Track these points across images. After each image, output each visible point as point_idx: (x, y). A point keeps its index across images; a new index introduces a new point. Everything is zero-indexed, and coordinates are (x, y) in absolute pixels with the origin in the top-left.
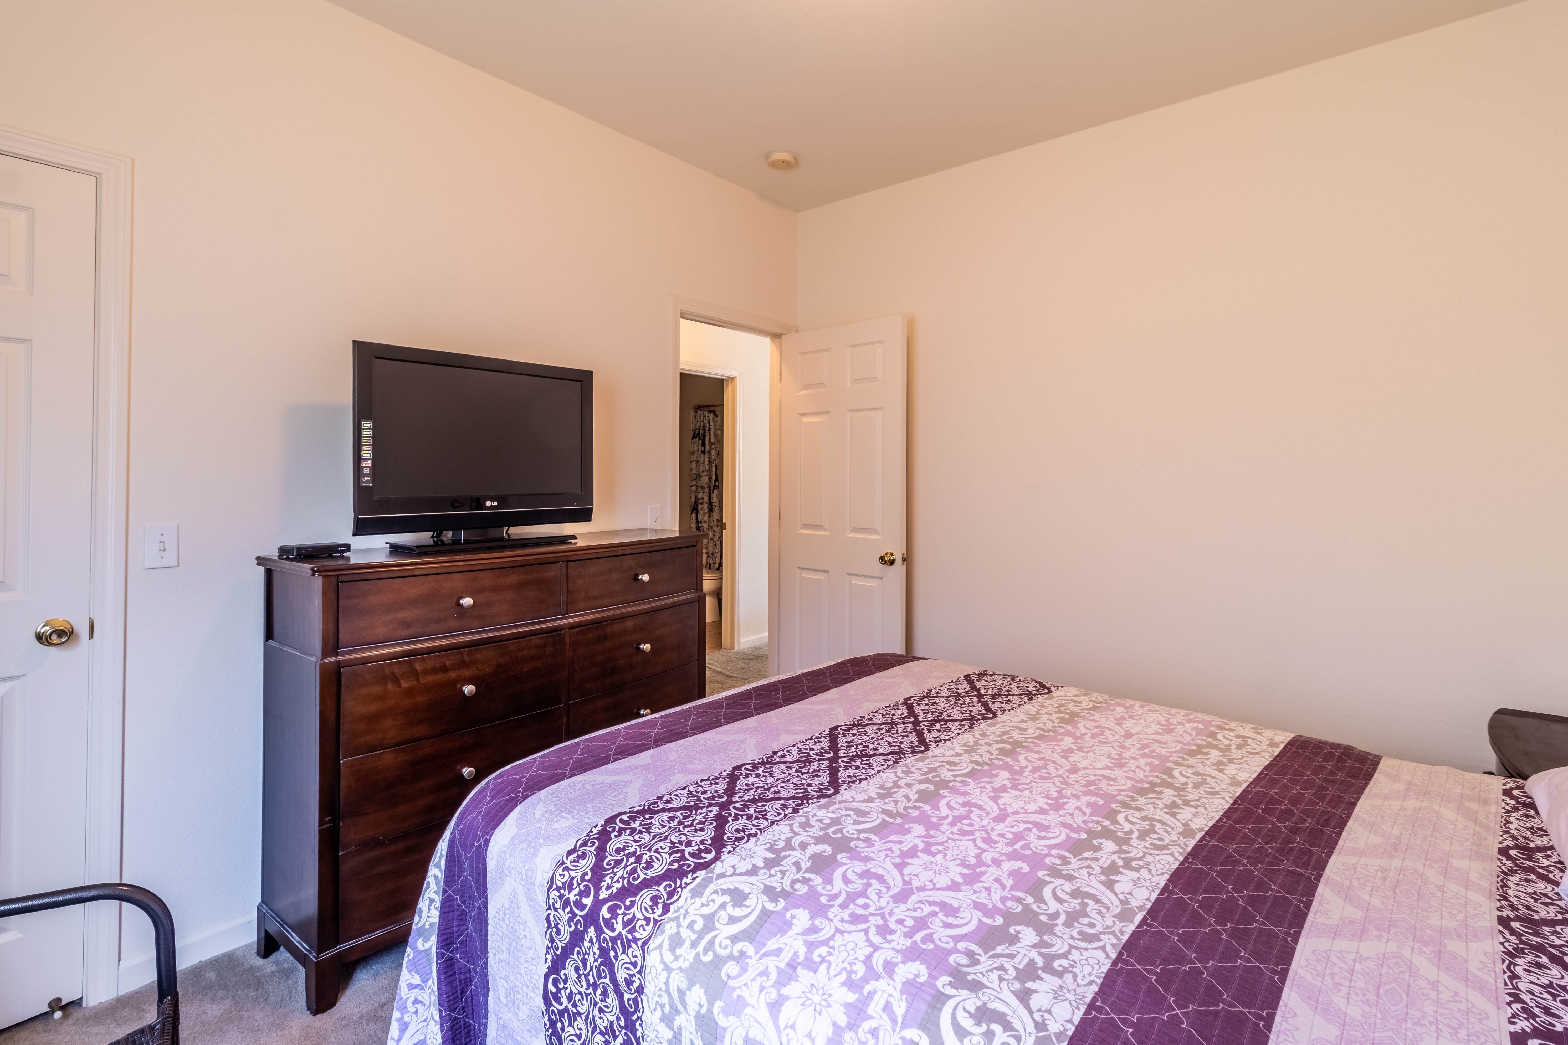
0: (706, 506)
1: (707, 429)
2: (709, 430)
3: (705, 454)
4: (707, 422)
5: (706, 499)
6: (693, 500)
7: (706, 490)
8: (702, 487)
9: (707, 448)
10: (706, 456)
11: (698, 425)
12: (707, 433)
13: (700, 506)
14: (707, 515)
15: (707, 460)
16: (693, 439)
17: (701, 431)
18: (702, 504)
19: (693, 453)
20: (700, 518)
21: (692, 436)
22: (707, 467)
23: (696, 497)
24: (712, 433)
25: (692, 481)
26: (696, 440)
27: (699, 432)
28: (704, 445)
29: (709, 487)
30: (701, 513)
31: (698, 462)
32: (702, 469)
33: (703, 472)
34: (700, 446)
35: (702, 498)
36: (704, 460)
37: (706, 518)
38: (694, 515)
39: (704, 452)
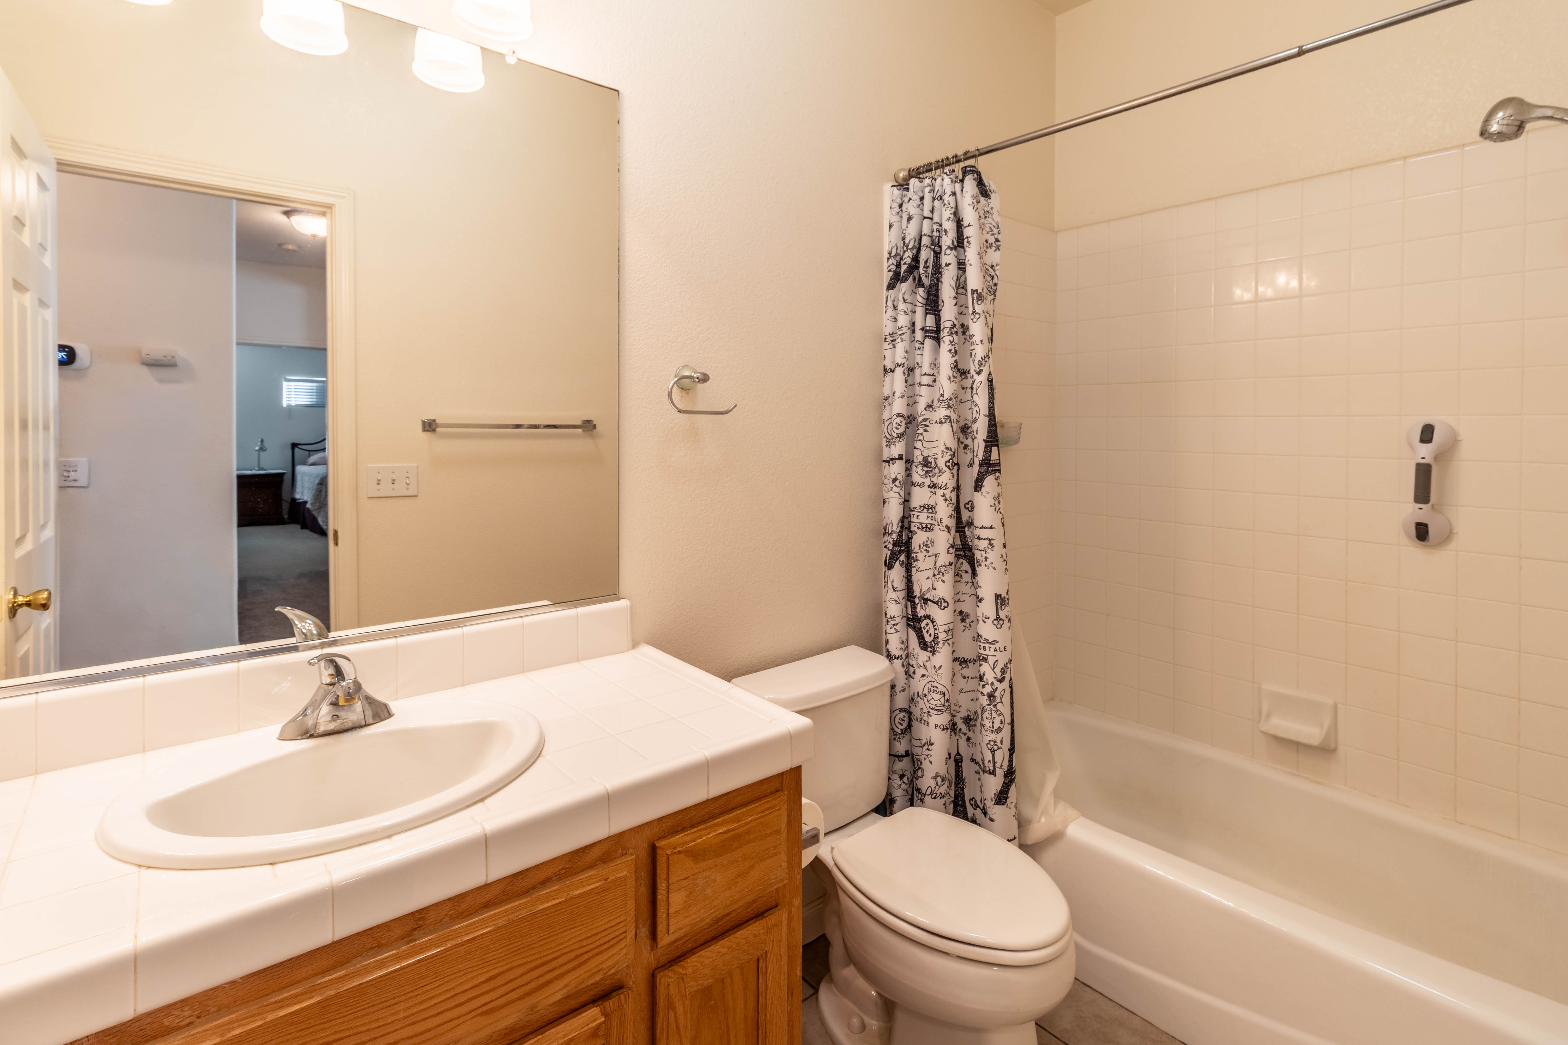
0: (942, 540)
1: (947, 241)
2: (960, 242)
3: (938, 340)
4: (947, 213)
5: (944, 512)
6: (893, 513)
7: (946, 478)
8: (926, 463)
9: (948, 313)
10: (945, 346)
11: (911, 232)
12: (948, 258)
13: (919, 538)
14: (949, 577)
15: (946, 360)
16: (891, 287)
17: (925, 254)
18: (928, 528)
19: (892, 339)
20: (922, 582)
21: (887, 277)
22: (947, 387)
23: (906, 501)
24: (971, 254)
25: (889, 443)
26: (904, 287)
27: (916, 258)
28: (933, 305)
29: (955, 465)
30: (923, 564)
31: (911, 370)
32: (924, 396)
33: (930, 406)
34: (920, 311)
35: (930, 508)
36: (935, 364)
37: (944, 590)
38: (897, 574)
39: (935, 334)
